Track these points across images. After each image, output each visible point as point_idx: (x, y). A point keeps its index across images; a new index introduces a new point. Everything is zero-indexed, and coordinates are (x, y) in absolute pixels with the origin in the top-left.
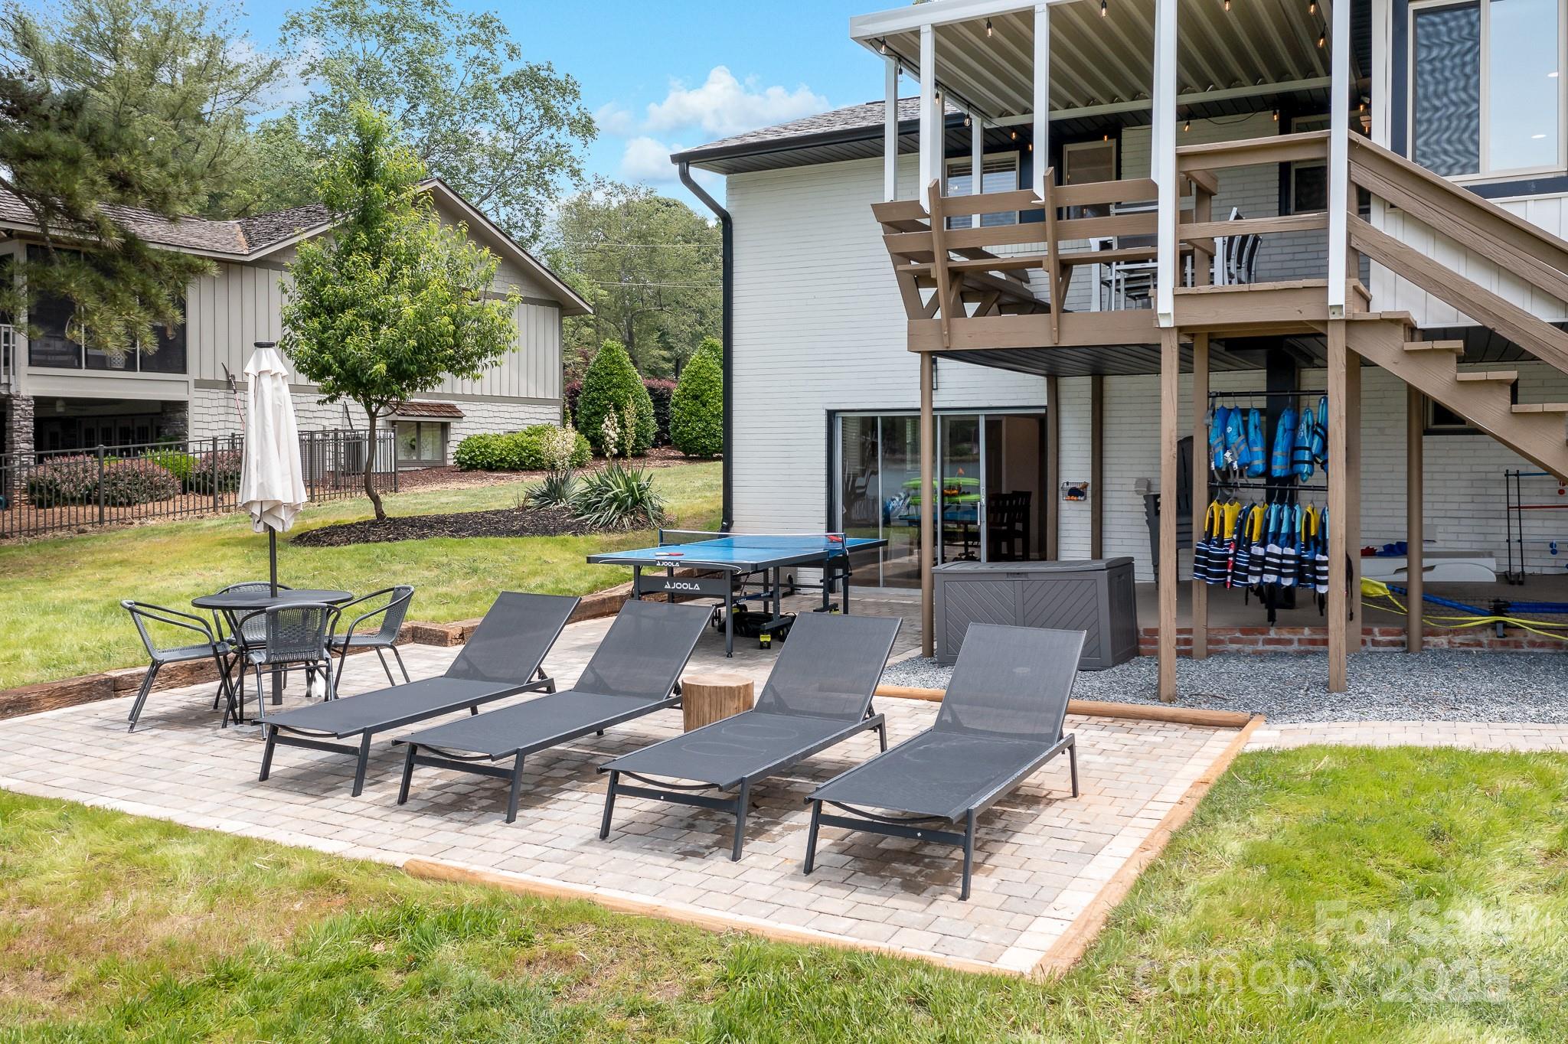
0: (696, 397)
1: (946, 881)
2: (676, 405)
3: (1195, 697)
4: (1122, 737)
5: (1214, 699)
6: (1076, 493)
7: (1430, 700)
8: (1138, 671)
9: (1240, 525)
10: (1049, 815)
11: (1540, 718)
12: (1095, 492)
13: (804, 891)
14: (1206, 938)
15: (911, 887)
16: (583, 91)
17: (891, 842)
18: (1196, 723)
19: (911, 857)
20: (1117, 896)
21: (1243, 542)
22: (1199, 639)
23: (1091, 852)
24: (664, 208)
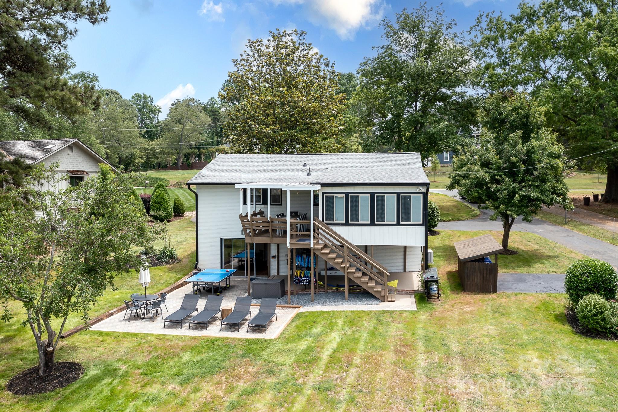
0: (159, 203)
1: (263, 332)
2: (152, 205)
3: (293, 303)
4: (282, 311)
5: (296, 303)
6: (274, 257)
7: (324, 303)
8: (284, 299)
9: (300, 274)
10: (273, 323)
11: (336, 305)
12: (278, 257)
13: (248, 334)
14: (290, 334)
15: (260, 333)
16: (99, 79)
17: (256, 328)
18: (293, 307)
19: (258, 330)
20: (282, 331)
21: (301, 277)
22: (295, 293)
23: (279, 327)
24: (110, 94)
